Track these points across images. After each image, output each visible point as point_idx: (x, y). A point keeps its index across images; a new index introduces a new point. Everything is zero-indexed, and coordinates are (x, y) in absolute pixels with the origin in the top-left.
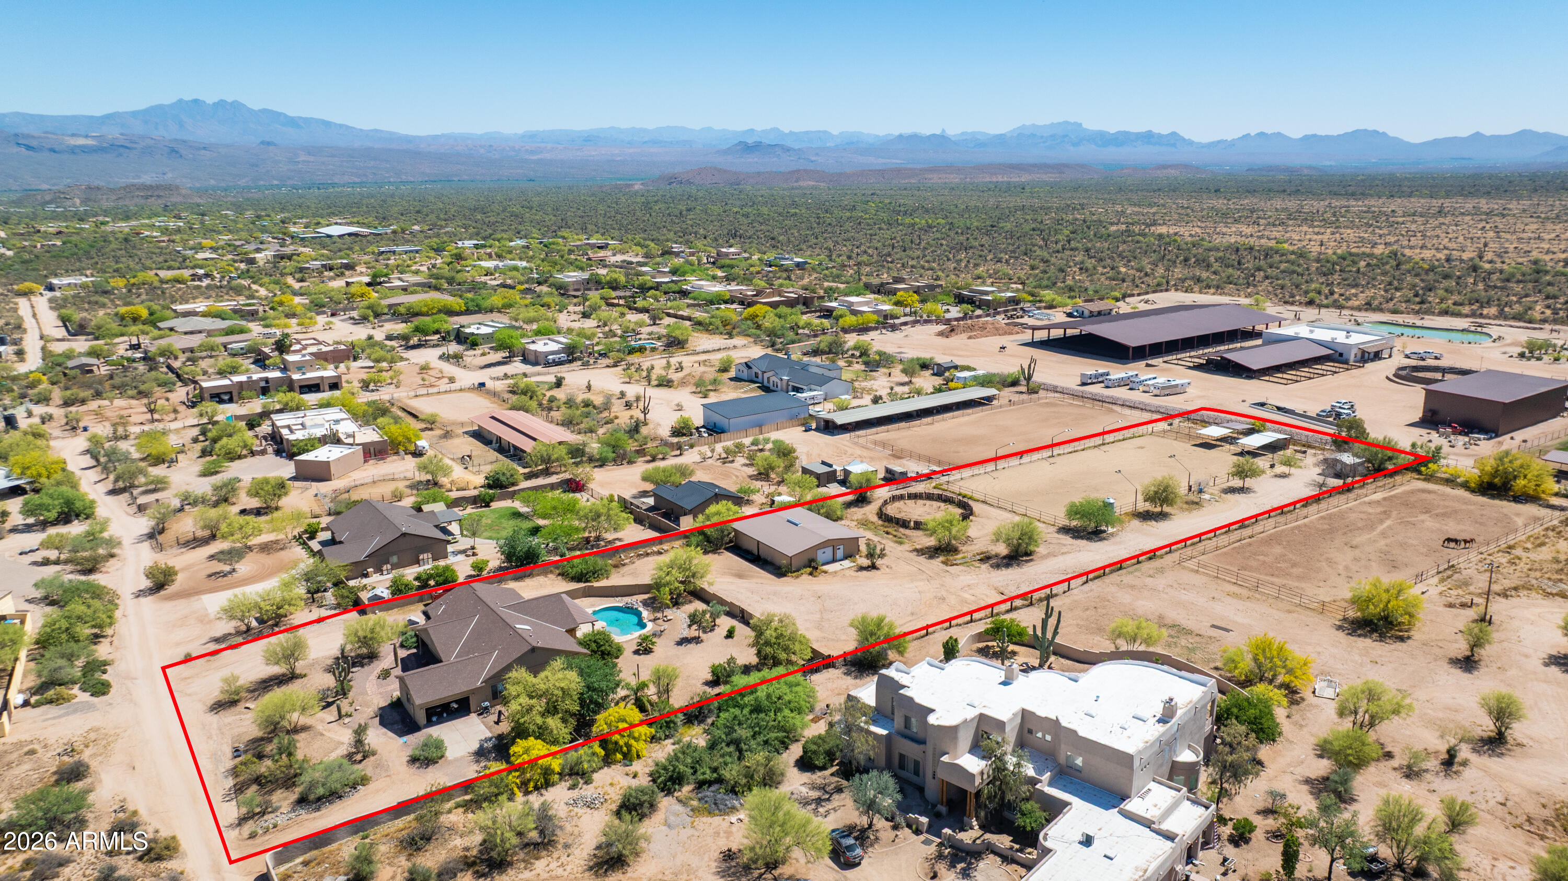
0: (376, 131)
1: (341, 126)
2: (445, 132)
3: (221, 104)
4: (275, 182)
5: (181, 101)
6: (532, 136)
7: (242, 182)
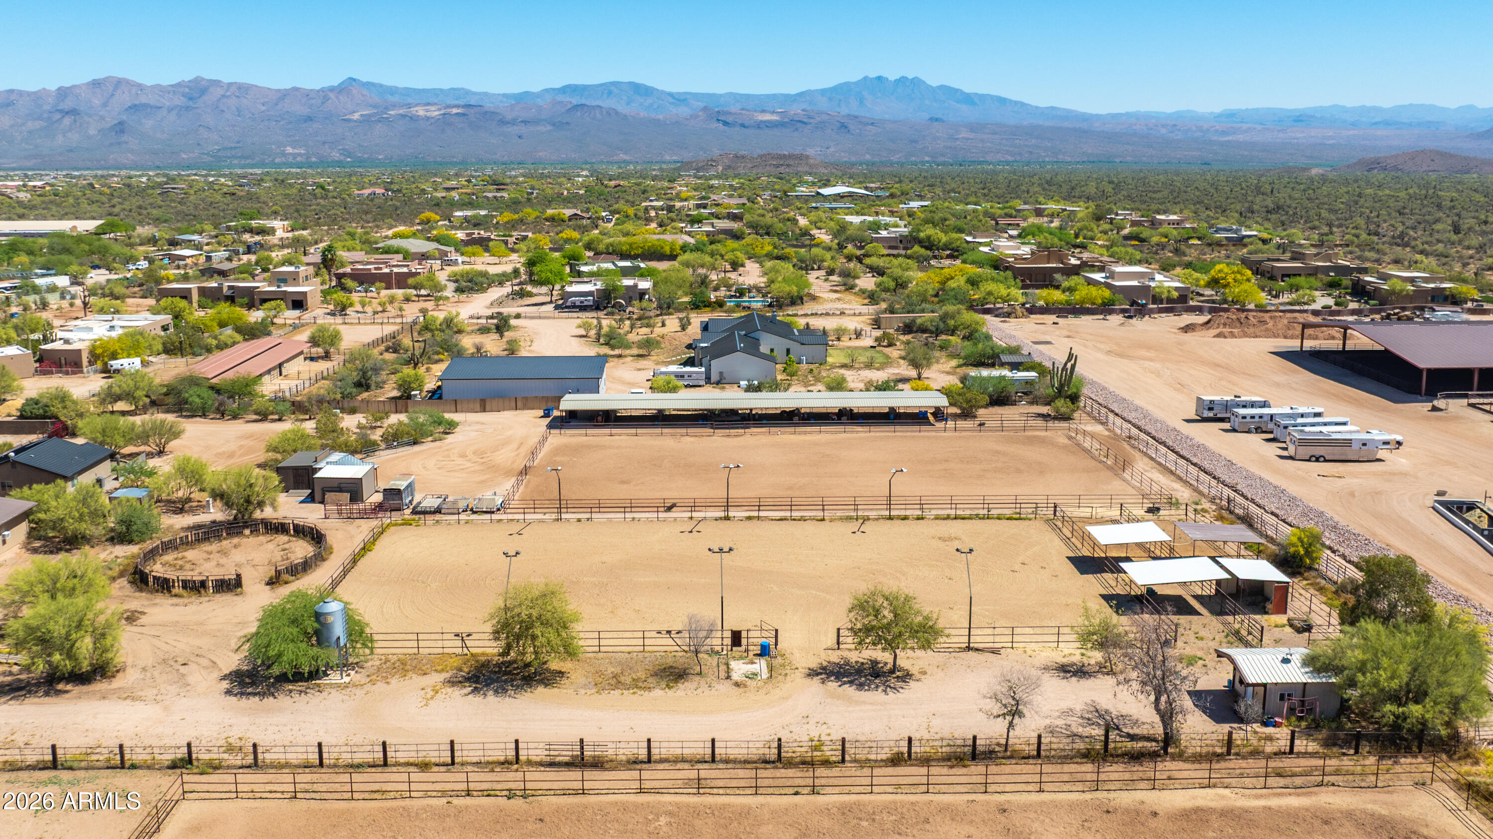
0: (1053, 108)
1: (1016, 103)
2: (1129, 110)
3: (902, 80)
4: (927, 159)
5: (866, 78)
6: (1230, 115)
7: (894, 158)
